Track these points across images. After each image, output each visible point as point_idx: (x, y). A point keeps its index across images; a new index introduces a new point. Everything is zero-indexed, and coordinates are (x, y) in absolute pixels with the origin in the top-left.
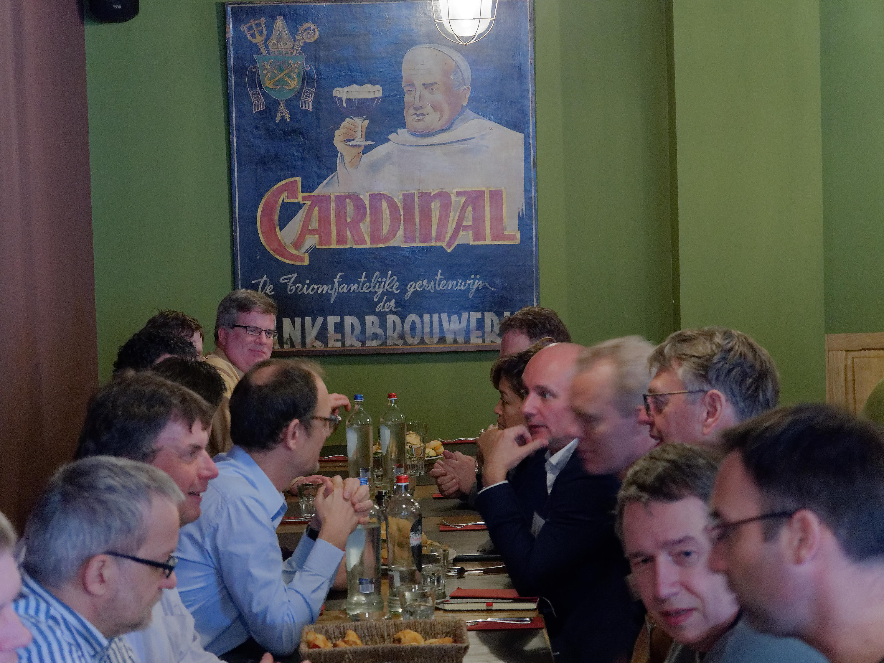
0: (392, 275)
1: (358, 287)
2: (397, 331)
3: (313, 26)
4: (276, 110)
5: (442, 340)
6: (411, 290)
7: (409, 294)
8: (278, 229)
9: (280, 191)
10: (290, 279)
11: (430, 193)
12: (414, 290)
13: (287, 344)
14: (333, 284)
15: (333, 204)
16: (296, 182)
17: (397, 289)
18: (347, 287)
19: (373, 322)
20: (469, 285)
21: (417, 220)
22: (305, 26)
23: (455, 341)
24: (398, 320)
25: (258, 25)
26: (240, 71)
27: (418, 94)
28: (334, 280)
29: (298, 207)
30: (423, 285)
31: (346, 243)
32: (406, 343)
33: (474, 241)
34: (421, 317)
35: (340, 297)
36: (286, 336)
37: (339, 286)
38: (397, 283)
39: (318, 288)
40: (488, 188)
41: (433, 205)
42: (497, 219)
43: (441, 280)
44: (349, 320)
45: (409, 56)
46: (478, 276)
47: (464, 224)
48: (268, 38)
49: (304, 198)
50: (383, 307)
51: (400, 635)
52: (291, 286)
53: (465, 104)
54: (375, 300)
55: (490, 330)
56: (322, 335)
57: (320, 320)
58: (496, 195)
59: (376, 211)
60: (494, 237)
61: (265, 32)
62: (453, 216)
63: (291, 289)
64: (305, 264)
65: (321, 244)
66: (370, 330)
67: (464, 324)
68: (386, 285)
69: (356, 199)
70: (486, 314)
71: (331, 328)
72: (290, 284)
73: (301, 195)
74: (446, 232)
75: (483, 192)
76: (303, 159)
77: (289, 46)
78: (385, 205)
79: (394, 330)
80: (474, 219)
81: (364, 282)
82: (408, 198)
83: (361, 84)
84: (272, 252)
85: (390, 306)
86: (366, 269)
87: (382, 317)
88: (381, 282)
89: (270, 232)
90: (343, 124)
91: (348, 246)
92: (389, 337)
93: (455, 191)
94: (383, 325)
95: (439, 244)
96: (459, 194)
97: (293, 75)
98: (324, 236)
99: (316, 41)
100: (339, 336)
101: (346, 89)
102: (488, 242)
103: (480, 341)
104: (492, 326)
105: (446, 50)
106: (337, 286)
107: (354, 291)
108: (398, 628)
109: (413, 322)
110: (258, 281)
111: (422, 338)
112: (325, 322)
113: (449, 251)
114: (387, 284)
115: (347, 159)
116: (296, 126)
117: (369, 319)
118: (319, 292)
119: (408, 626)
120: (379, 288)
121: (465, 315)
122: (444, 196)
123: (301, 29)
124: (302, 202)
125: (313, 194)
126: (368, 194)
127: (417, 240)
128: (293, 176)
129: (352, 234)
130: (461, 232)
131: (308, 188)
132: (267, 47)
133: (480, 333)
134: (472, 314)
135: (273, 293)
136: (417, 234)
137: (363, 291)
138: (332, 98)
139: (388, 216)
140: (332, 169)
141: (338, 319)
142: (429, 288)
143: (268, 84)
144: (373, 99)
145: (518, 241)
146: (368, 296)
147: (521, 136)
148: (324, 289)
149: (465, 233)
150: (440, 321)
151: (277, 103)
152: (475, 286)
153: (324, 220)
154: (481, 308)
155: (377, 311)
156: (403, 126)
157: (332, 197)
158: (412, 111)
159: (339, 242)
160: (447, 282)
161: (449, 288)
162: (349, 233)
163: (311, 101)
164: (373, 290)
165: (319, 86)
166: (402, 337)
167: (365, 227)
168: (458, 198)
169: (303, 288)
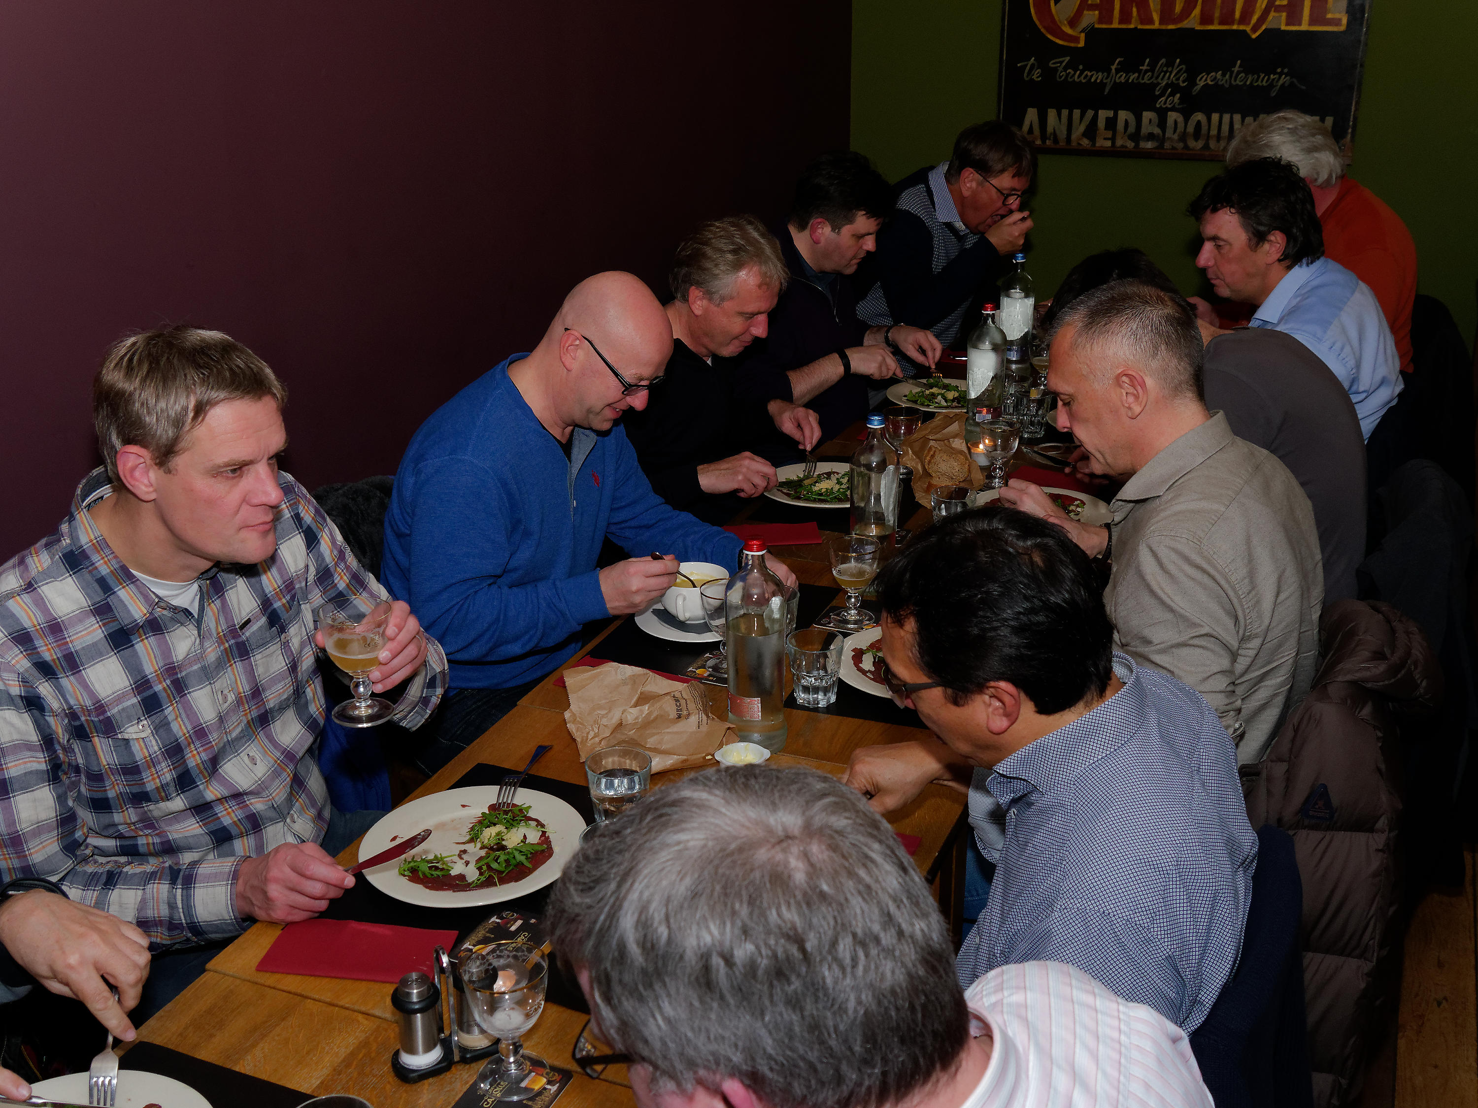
0: (1180, 65)
1: (1138, 77)
2: (1178, 131)
6: (1202, 83)
7: (1198, 88)
8: (1052, 3)
10: (1061, 62)
12: (1205, 83)
13: (1049, 139)
14: (1109, 73)
17: (1184, 82)
18: (1126, 77)
19: (1150, 120)
20: (1274, 79)
24: (1180, 119)
28: (1112, 67)
30: (1216, 78)
31: (1130, 23)
32: (1186, 146)
33: (1287, 24)
34: (1209, 116)
35: (1116, 87)
36: (1050, 129)
37: (1117, 74)
38: (1185, 74)
39: (1092, 76)
43: (1239, 73)
44: (1123, 115)
46: (1286, 70)
50: (1165, 103)
52: (1061, 72)
54: (1157, 93)
56: (1091, 132)
57: (1090, 113)
60: (1313, 22)
63: (1061, 75)
64: (1080, 46)
65: (1100, 21)
66: (1145, 129)
68: (1172, 76)
71: (1101, 124)
72: (1060, 69)
74: (1252, 14)
79: (1175, 132)
81: (1146, 71)
84: (1043, 30)
85: (1173, 101)
86: (1150, 55)
87: (1162, 115)
88: (1166, 72)
89: (1043, 5)
91: (1132, 26)
92: (1169, 138)
94: (1162, 124)
95: (1242, 27)
98: (1105, 14)
100: (1109, 134)
102: (1304, 27)
106: (1114, 75)
107: (1133, 81)
109: (1199, 123)
110: (1024, 63)
111: (1207, 143)
112: (1095, 118)
113: (1254, 36)
114: (1174, 73)
117: (1147, 115)
118: (1093, 80)
120: (1162, 79)
129: (1138, 11)
130: (1272, 14)
135: (1039, 78)
136: (1217, 14)
137: (1143, 81)
141: (1111, 114)
142: (1224, 82)
145: (1343, 28)
146: (1149, 88)
148: (1098, 77)
149: (1276, 14)
150: (1231, 124)
152: (1281, 82)
155: (1158, 106)
159: (1121, 21)
160: (1246, 76)
161: (1248, 83)
162: (1134, 10)
164: (1155, 81)
166: (1183, 137)
167: (1154, 3)
169: (1075, 74)
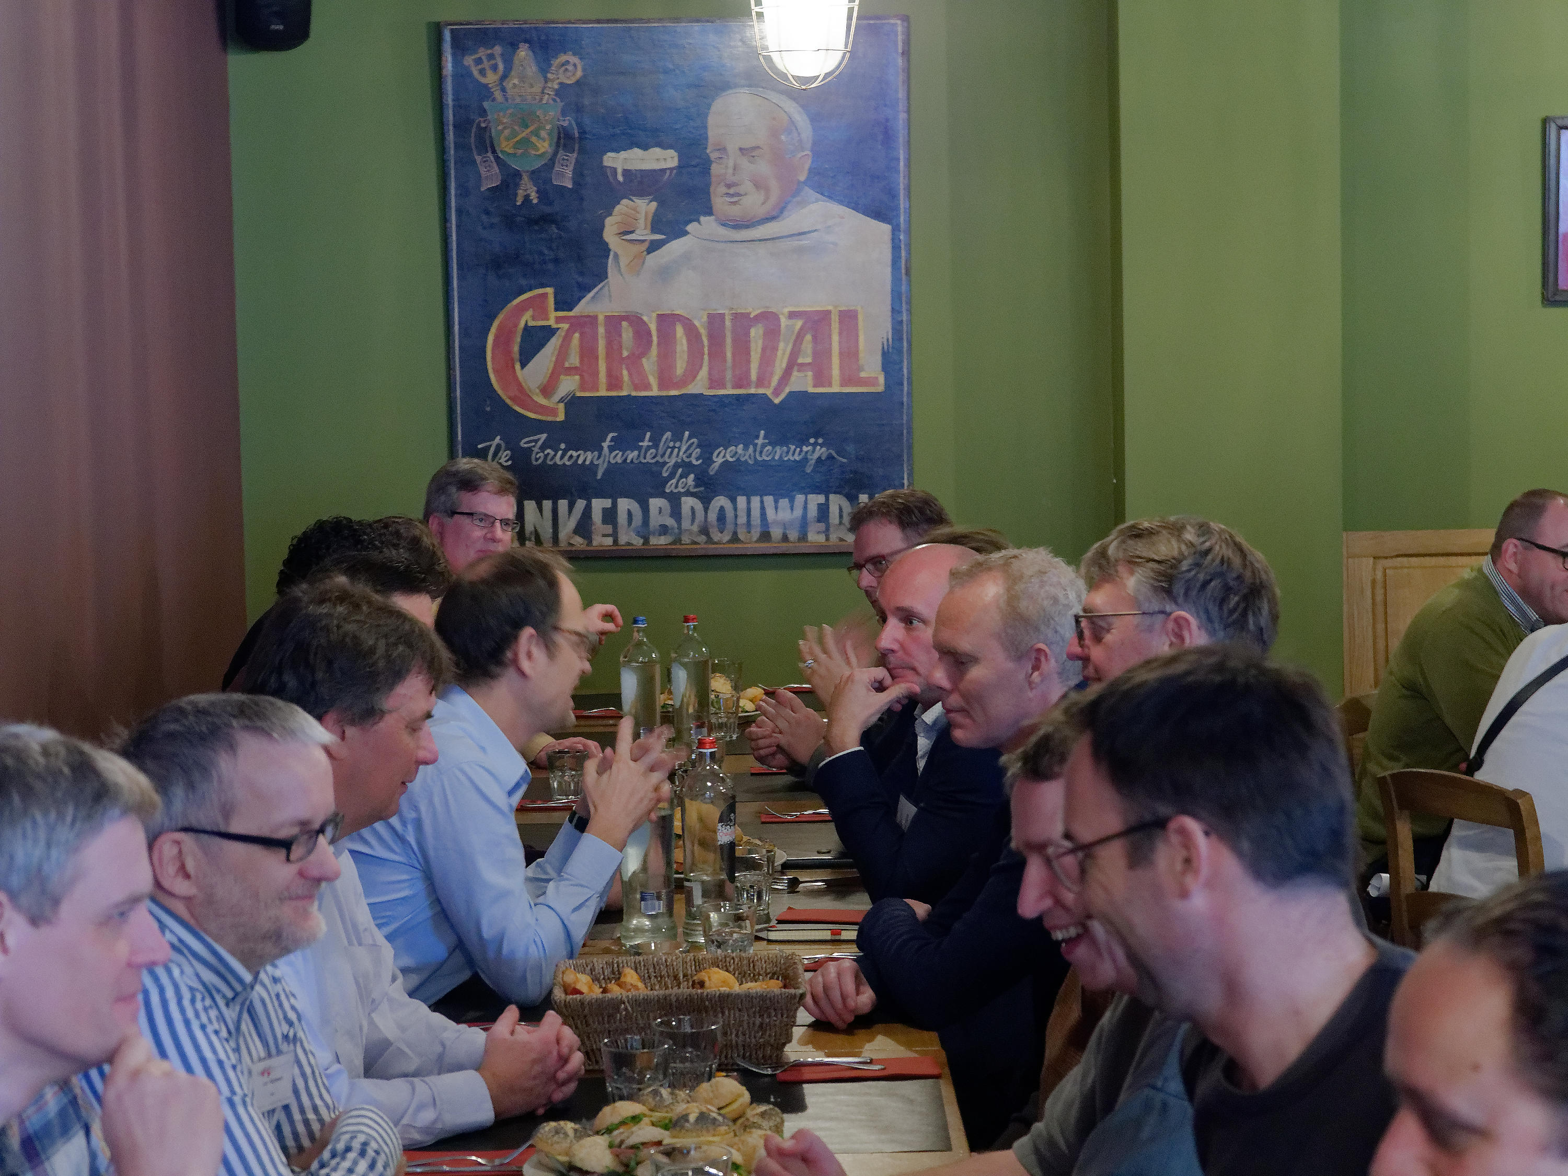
0: (690, 438)
1: (639, 456)
2: (697, 521)
3: (574, 59)
4: (517, 186)
5: (765, 536)
6: (720, 461)
7: (715, 466)
8: (518, 366)
9: (522, 309)
10: (536, 441)
11: (749, 314)
12: (724, 459)
13: (530, 540)
14: (600, 452)
15: (601, 330)
16: (545, 295)
17: (697, 459)
18: (623, 455)
19: (660, 508)
20: (807, 452)
21: (729, 355)
22: (563, 58)
23: (785, 538)
24: (698, 506)
25: (491, 57)
26: (462, 126)
27: (731, 163)
28: (603, 444)
29: (549, 332)
30: (736, 453)
31: (621, 388)
32: (710, 540)
33: (815, 386)
34: (733, 500)
35: (612, 469)
36: (529, 528)
37: (611, 452)
38: (698, 450)
39: (578, 456)
40: (836, 307)
41: (753, 332)
42: (850, 355)
43: (764, 446)
44: (624, 504)
45: (718, 105)
46: (820, 441)
47: (800, 361)
48: (504, 77)
49: (559, 320)
50: (676, 487)
51: (703, 975)
52: (537, 453)
53: (802, 178)
54: (665, 474)
55: (837, 521)
56: (584, 528)
57: (581, 504)
58: (849, 318)
59: (667, 338)
60: (845, 382)
61: (501, 67)
62: (784, 350)
63: (538, 457)
64: (558, 419)
65: (583, 389)
66: (655, 520)
67: (798, 512)
68: (681, 453)
69: (636, 321)
70: (832, 497)
71: (597, 516)
72: (536, 450)
73: (553, 315)
74: (772, 374)
75: (829, 312)
76: (556, 261)
77: (537, 89)
78: (680, 331)
79: (693, 521)
80: (816, 354)
81: (649, 448)
82: (715, 321)
83: (645, 147)
84: (508, 401)
85: (686, 484)
86: (650, 428)
87: (675, 500)
88: (674, 447)
89: (507, 370)
90: (618, 208)
91: (624, 393)
92: (686, 530)
93: (786, 310)
94: (676, 513)
95: (761, 391)
96: (792, 315)
97: (543, 134)
98: (588, 379)
99: (578, 83)
100: (609, 529)
101: (623, 154)
102: (836, 388)
103: (821, 538)
104: (841, 516)
105: (774, 97)
106: (607, 455)
107: (632, 461)
108: (699, 965)
109: (722, 509)
110: (488, 444)
111: (735, 533)
112: (588, 509)
113: (777, 401)
114: (684, 449)
115: (623, 261)
116: (547, 210)
117: (655, 503)
118: (580, 462)
119: (716, 963)
120: (669, 457)
121: (800, 498)
122: (769, 318)
123: (556, 62)
124: (554, 326)
125: (571, 314)
126: (654, 315)
127: (729, 385)
128: (543, 286)
129: (630, 375)
130: (795, 373)
131: (565, 303)
132: (503, 90)
133: (822, 526)
134: (810, 496)
135: (510, 463)
136: (729, 375)
137: (645, 461)
138: (602, 168)
139: (685, 348)
140: (602, 276)
141: (607, 503)
142: (747, 457)
143: (505, 146)
144: (663, 171)
145: (880, 388)
146: (655, 469)
147: (886, 228)
148: (585, 457)
149: (801, 374)
150: (763, 508)
151: (517, 175)
152: (816, 456)
153: (588, 353)
154: (824, 489)
155: (667, 491)
156: (709, 212)
157: (601, 318)
158: (722, 189)
159: (610, 387)
160: (773, 448)
161: (777, 458)
162: (625, 373)
163: (569, 172)
164: (661, 460)
165: (582, 151)
166: (704, 531)
167: (649, 364)
168: (791, 322)
169: (555, 455)
